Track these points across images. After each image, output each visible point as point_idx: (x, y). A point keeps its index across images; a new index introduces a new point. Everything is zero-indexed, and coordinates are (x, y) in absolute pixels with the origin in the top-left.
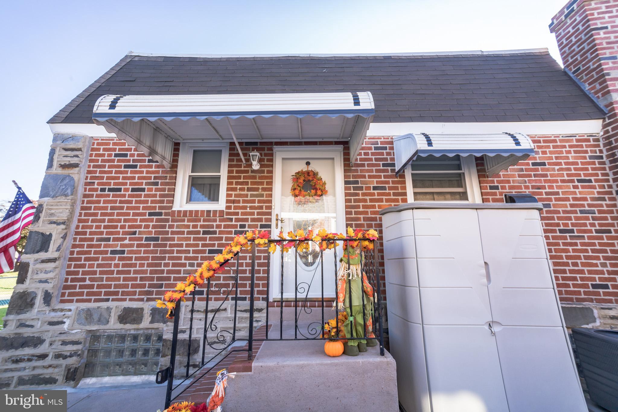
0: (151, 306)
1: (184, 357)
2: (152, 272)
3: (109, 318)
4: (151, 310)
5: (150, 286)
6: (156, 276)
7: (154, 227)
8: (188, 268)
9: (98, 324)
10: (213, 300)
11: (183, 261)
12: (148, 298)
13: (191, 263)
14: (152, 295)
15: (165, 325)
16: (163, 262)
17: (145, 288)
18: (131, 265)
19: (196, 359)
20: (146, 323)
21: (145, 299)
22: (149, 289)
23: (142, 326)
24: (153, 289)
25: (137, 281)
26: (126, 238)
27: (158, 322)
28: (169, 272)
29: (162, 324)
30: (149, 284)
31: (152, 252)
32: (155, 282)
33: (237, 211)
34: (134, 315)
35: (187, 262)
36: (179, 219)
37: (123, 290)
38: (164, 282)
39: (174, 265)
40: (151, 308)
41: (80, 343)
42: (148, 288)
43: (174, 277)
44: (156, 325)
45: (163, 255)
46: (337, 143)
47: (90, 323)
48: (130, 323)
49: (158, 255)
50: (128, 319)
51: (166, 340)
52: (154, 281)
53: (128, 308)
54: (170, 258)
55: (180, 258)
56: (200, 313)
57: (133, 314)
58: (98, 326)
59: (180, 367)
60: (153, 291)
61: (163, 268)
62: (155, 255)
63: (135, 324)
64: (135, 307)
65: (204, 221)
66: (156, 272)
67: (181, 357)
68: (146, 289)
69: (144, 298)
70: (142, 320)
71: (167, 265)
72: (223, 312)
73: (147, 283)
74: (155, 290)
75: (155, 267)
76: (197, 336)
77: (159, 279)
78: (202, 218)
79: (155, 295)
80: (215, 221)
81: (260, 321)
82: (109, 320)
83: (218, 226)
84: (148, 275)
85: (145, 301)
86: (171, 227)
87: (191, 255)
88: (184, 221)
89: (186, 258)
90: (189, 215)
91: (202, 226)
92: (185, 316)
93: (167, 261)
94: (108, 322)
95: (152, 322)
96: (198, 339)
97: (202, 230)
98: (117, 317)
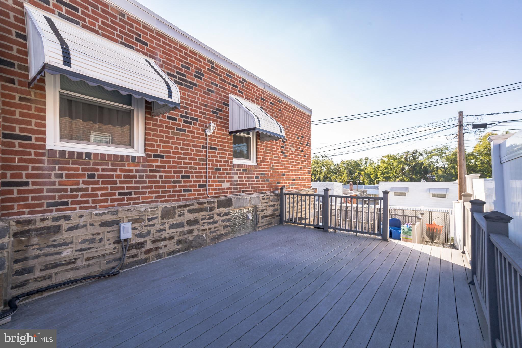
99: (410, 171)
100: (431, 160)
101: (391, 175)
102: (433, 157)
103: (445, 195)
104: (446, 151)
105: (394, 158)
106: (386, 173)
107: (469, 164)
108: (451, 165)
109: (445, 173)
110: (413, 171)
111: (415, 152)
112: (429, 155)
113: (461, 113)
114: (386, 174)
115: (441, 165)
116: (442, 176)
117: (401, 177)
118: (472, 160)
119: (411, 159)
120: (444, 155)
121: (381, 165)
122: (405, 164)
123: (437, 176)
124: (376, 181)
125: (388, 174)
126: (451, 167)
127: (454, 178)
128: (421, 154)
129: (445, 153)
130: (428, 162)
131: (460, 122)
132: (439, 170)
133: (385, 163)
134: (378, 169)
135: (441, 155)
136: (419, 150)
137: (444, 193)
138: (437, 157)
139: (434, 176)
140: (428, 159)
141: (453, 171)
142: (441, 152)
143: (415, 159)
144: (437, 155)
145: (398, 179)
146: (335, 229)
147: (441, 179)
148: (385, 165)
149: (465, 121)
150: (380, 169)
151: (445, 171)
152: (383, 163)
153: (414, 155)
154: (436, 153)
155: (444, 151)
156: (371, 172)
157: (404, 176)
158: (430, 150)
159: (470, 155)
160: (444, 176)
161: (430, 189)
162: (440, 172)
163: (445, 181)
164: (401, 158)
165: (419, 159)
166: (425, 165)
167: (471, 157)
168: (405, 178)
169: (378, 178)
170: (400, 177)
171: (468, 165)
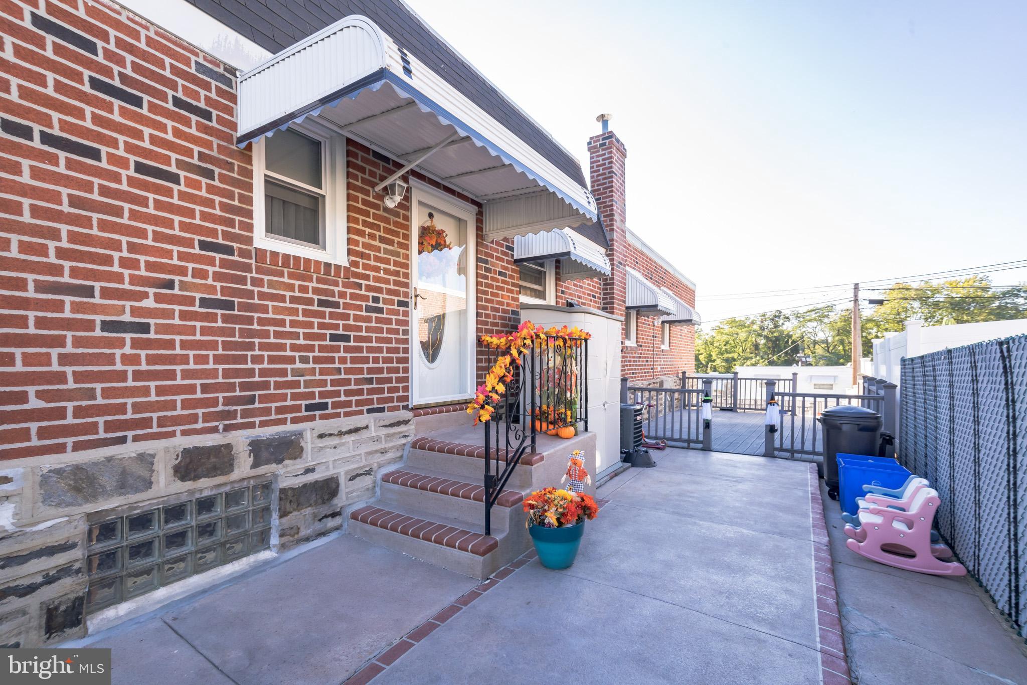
0: (247, 438)
1: (318, 507)
2: (227, 374)
3: (151, 476)
4: (249, 445)
5: (228, 401)
6: (237, 381)
7: (218, 277)
8: (298, 365)
9: (121, 494)
10: (342, 415)
11: (288, 353)
12: (225, 426)
13: (303, 356)
14: (236, 418)
15: (280, 466)
16: (250, 353)
17: (217, 405)
18: (173, 360)
19: (337, 505)
20: (243, 468)
21: (221, 428)
22: (227, 408)
23: (235, 475)
24: (235, 408)
25: (195, 393)
26: (145, 295)
27: (267, 462)
28: (264, 373)
29: (274, 465)
30: (224, 397)
31: (222, 332)
32: (238, 393)
33: (367, 272)
34: (213, 460)
35: (297, 354)
36: (272, 269)
37: (161, 414)
38: (257, 393)
39: (272, 360)
40: (248, 441)
41: (73, 546)
42: (224, 405)
43: (275, 382)
44: (263, 470)
45: (247, 340)
46: (474, 202)
47: (94, 497)
48: (206, 476)
49: (237, 339)
50: (200, 470)
51: (285, 489)
52: (235, 391)
53: (195, 448)
54: (263, 347)
55: (282, 347)
56: (333, 437)
57: (208, 458)
58: (122, 497)
59: (314, 523)
60: (236, 411)
61: (250, 365)
62: (229, 339)
63: (220, 475)
64: (210, 444)
65: (319, 280)
66: (237, 373)
67: (314, 508)
68: (220, 408)
69: (217, 427)
70: (232, 465)
71: (257, 359)
72: (365, 431)
73: (221, 396)
74: (239, 408)
75: (234, 363)
76: (335, 472)
77: (244, 387)
78: (315, 276)
79: (242, 418)
80: (336, 284)
81: (408, 436)
82: (153, 479)
83: (342, 295)
84: (220, 380)
85: (221, 430)
86: (256, 282)
87: (301, 342)
88: (281, 275)
89: (294, 348)
90: (294, 264)
91: (316, 291)
92: (313, 446)
93: (257, 352)
94: (151, 483)
95: (255, 465)
96: (335, 476)
97: (316, 297)
98: (172, 471)
99: (769, 348)
100: (804, 329)
101: (735, 355)
102: (809, 324)
103: (832, 385)
104: (830, 313)
105: (742, 325)
106: (727, 351)
107: (866, 337)
108: (837, 338)
109: (828, 352)
110: (774, 348)
111: (777, 314)
112: (802, 319)
113: (856, 287)
114: (727, 353)
115: (821, 336)
116: (822, 357)
117: (754, 360)
118: (872, 329)
119: (770, 327)
120: (826, 320)
121: (718, 337)
122: (760, 335)
123: (815, 357)
124: (709, 366)
125: (730, 353)
126: (838, 341)
127: (841, 361)
128: (787, 318)
129: (827, 316)
130: (799, 332)
131: (856, 296)
132: (817, 346)
133: (726, 334)
134: (712, 344)
135: (821, 322)
136: (784, 312)
137: (831, 382)
138: (814, 324)
139: (809, 356)
140: (800, 327)
141: (841, 348)
142: (821, 314)
143: (776, 326)
144: (815, 320)
145: (749, 363)
146: (745, 409)
147: (822, 362)
148: (725, 337)
149: (861, 295)
150: (715, 345)
151: (828, 348)
152: (722, 333)
153: (777, 319)
154: (814, 316)
155: (826, 314)
156: (699, 351)
157: (758, 358)
158: (802, 310)
159: (869, 320)
160: (826, 357)
161: (811, 377)
162: (819, 350)
163: (828, 365)
164: (753, 323)
165: (784, 327)
166: (794, 337)
167: (869, 325)
168: (761, 361)
169: (714, 361)
170: (751, 358)
171: (864, 339)
